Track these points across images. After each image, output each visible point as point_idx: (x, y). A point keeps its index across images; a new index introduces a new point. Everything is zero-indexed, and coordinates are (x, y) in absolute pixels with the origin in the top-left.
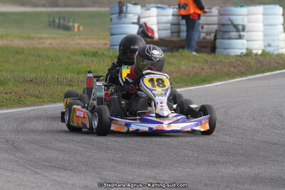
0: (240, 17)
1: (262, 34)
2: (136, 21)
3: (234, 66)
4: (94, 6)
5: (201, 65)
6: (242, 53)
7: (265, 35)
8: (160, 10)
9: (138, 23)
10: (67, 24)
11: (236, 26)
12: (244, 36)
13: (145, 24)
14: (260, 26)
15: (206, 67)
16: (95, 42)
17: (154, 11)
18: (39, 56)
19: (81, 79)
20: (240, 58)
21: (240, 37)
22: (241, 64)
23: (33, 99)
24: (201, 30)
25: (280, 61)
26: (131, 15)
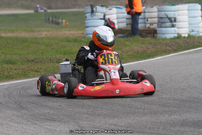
0: (173, 12)
1: (187, 23)
2: (102, 17)
3: (169, 46)
4: (75, 8)
5: (147, 45)
6: (175, 37)
7: (189, 24)
8: (118, 9)
9: (104, 19)
10: (58, 21)
11: (170, 19)
12: (175, 25)
13: (109, 19)
14: (186, 18)
15: (150, 47)
16: (76, 32)
17: (114, 10)
18: (38, 43)
20: (173, 40)
21: (173, 26)
22: (174, 44)
23: (34, 73)
24: (146, 22)
25: (201, 41)
26: (99, 13)
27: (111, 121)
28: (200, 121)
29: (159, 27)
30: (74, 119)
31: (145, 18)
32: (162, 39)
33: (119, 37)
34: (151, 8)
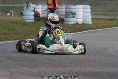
0: (74, 9)
1: (82, 16)
2: (33, 10)
3: (70, 29)
6: (74, 23)
7: (83, 17)
8: (43, 6)
9: (34, 11)
10: (9, 11)
11: (72, 13)
12: (75, 17)
13: (37, 11)
14: (81, 13)
16: (18, 18)
17: (40, 6)
19: (10, 32)
20: (73, 26)
21: (74, 17)
22: (73, 28)
24: (59, 14)
25: (89, 27)
26: (31, 8)
27: (29, 70)
28: (80, 72)
29: (65, 18)
30: (8, 67)
31: (58, 12)
32: (67, 24)
33: (42, 22)
34: (61, 6)
